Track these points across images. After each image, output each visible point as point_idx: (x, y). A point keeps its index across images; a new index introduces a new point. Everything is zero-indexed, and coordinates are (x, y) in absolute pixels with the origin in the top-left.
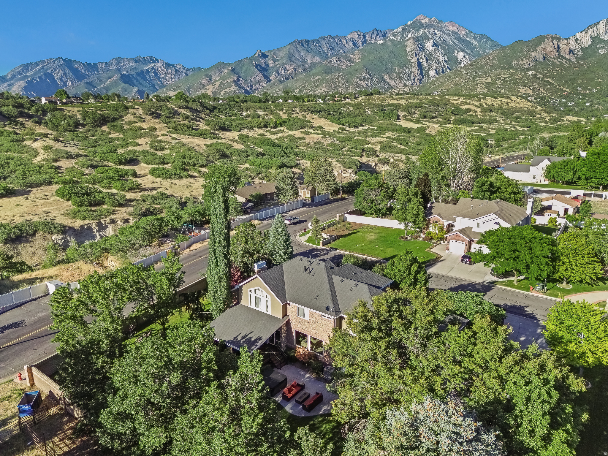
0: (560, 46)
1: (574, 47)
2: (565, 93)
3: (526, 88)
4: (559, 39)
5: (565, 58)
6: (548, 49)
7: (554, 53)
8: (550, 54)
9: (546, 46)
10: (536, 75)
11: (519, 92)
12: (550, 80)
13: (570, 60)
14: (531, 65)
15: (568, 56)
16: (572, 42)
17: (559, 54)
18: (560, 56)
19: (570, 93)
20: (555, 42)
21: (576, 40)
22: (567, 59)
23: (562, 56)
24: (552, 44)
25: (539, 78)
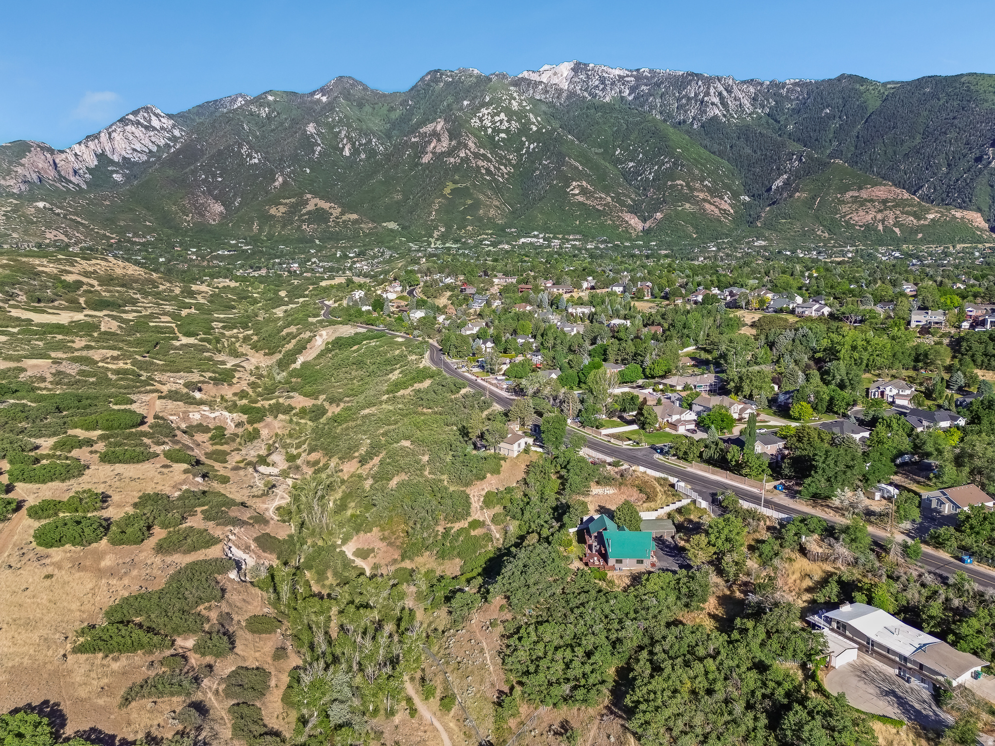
0: (57, 161)
1: (77, 166)
2: (112, 241)
3: (54, 232)
4: (51, 151)
5: (71, 182)
6: (40, 166)
7: (52, 173)
8: (46, 172)
9: (35, 159)
10: (51, 209)
11: (46, 238)
12: (79, 219)
13: (78, 185)
14: (23, 188)
15: (73, 179)
16: (72, 158)
17: (60, 175)
18: (62, 178)
19: (119, 241)
20: (48, 156)
21: (76, 155)
22: (74, 184)
23: (65, 178)
24: (43, 157)
25: (58, 215)
